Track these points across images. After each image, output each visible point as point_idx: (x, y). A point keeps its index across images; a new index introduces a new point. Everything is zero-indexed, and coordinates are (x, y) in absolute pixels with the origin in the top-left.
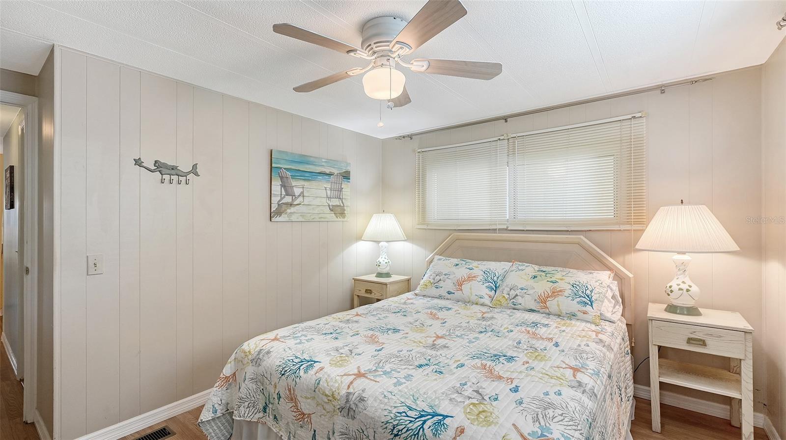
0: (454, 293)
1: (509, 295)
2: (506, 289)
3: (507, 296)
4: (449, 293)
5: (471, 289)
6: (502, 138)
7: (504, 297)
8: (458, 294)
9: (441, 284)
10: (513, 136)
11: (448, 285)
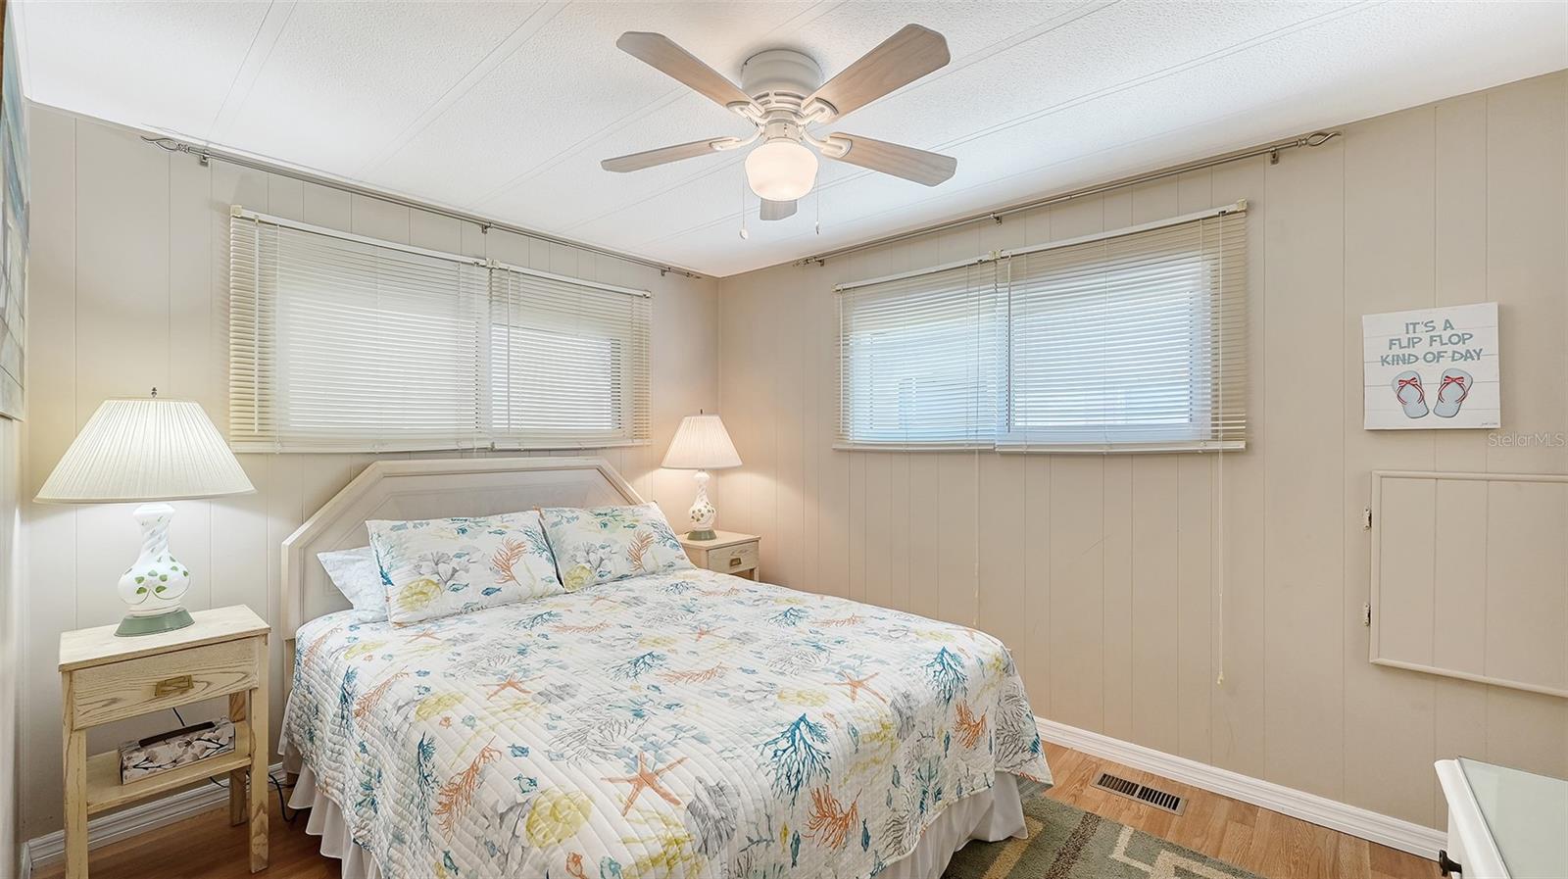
0: (499, 590)
1: (589, 562)
2: (579, 554)
3: (588, 566)
4: (487, 592)
5: (529, 571)
6: (482, 262)
7: (584, 568)
8: (508, 589)
9: (462, 578)
10: (502, 266)
11: (479, 576)
